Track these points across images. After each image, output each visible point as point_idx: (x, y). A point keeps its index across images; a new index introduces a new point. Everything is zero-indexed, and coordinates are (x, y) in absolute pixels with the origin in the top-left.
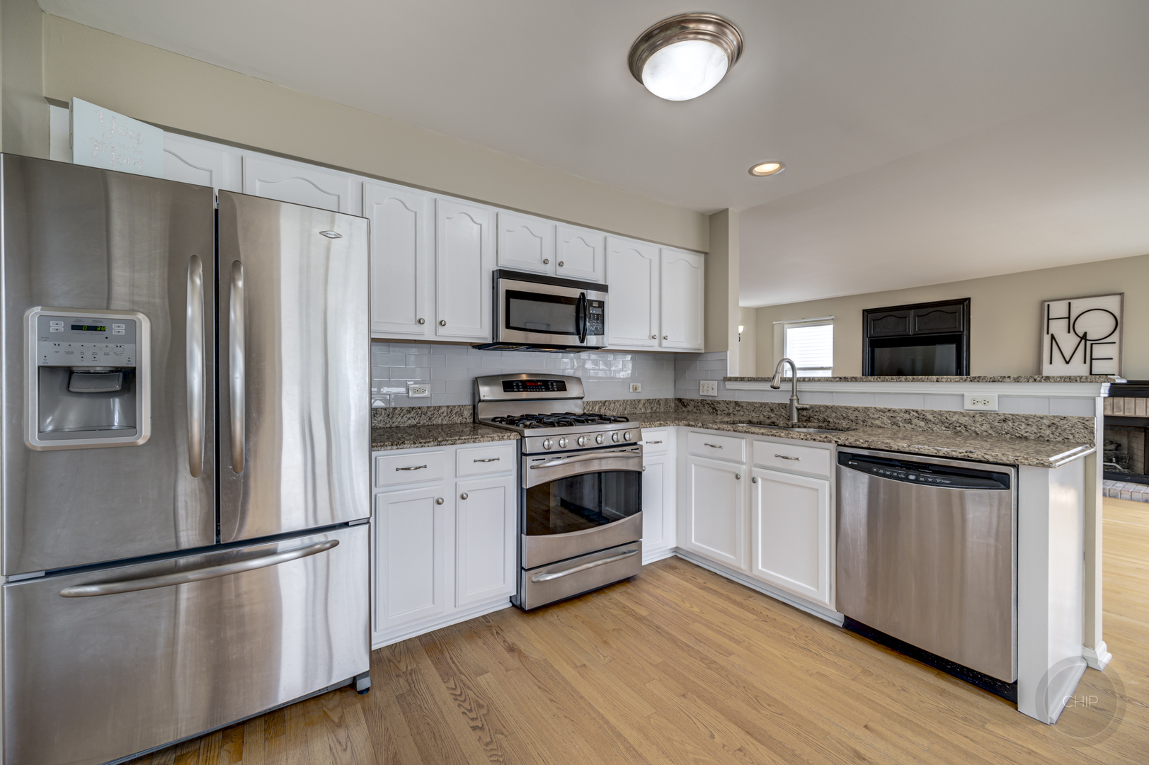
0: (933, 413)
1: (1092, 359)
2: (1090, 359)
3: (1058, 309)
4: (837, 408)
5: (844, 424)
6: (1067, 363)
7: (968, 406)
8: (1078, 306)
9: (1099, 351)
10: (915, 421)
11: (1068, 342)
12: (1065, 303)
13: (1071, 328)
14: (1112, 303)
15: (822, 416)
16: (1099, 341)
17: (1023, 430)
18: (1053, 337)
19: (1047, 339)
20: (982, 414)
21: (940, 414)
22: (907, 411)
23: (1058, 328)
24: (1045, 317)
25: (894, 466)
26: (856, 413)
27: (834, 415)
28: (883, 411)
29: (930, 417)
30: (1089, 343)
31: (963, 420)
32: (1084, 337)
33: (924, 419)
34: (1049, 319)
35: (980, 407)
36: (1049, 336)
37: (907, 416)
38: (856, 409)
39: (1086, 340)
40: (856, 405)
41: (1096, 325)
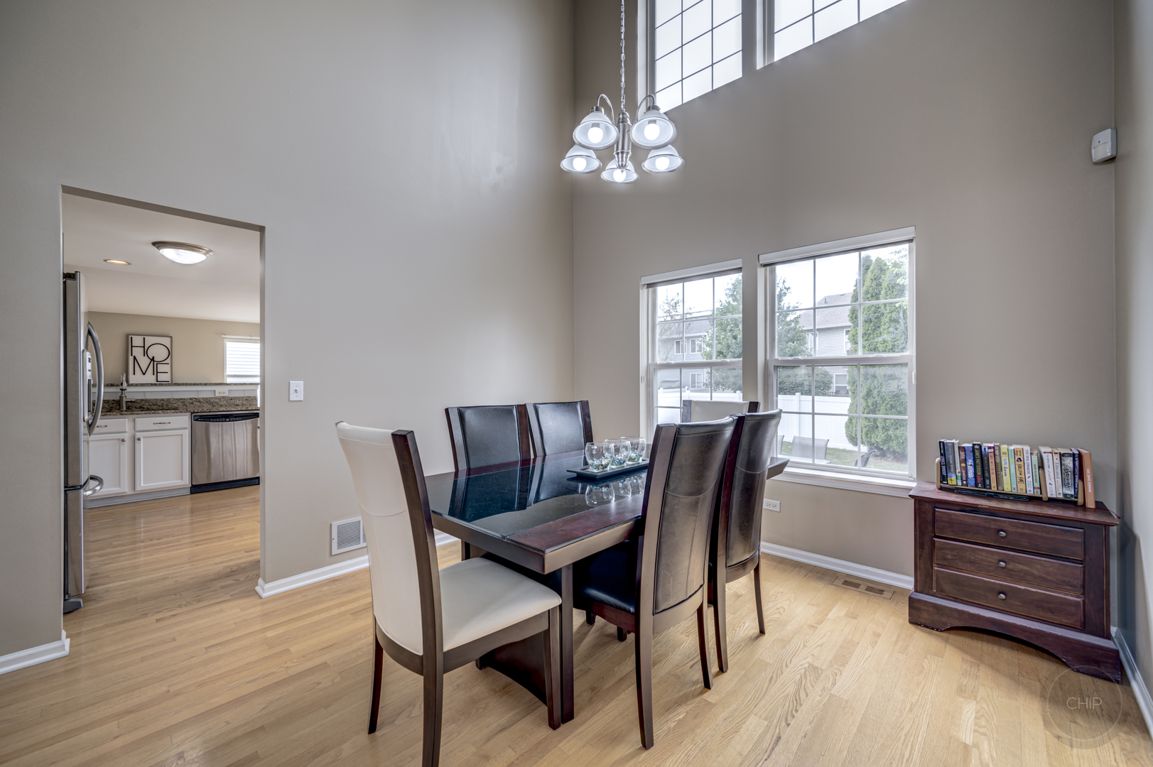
0: (203, 398)
1: (157, 372)
2: (156, 372)
3: (137, 341)
4: (150, 400)
5: (154, 408)
6: (144, 374)
7: (217, 395)
8: (149, 340)
9: (161, 368)
10: (195, 403)
11: (144, 362)
12: (142, 337)
13: (145, 353)
14: (166, 341)
15: (138, 405)
16: (159, 362)
17: (238, 402)
18: (135, 358)
19: (131, 359)
20: (223, 397)
21: (206, 399)
22: (191, 399)
23: (138, 352)
24: (128, 345)
25: (219, 418)
26: (162, 402)
27: (147, 404)
28: (178, 400)
29: (202, 400)
30: (155, 363)
31: (216, 401)
32: (153, 359)
33: (199, 402)
34: (132, 346)
35: (222, 395)
36: (132, 357)
37: (191, 401)
38: (162, 400)
39: (154, 361)
40: (162, 398)
41: (159, 353)
